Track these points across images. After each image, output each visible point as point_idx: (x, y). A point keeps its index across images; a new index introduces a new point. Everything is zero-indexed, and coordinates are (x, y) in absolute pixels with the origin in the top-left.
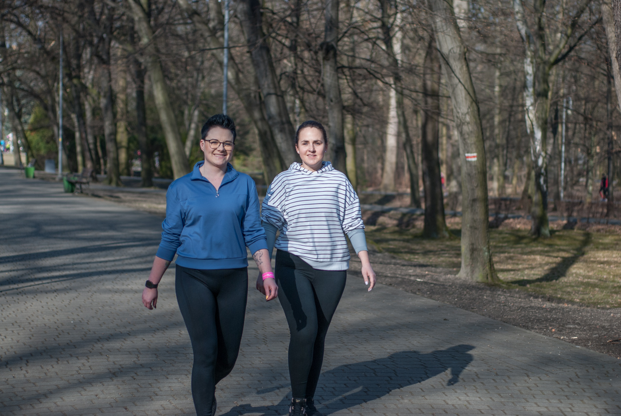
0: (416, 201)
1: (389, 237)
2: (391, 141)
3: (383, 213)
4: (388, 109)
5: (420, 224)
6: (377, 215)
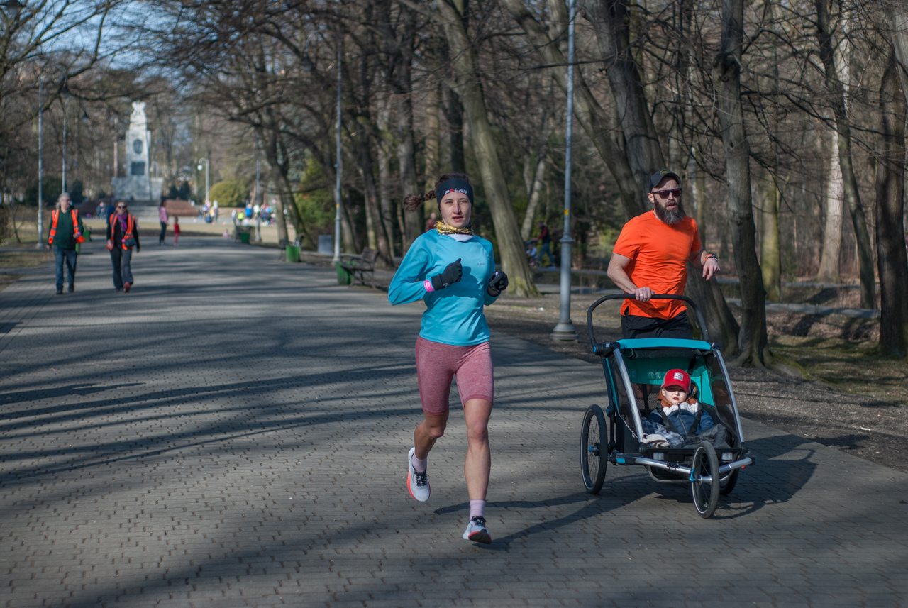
0: (869, 298)
1: (825, 354)
2: (834, 208)
3: (818, 317)
4: (829, 159)
5: (876, 335)
6: (810, 320)
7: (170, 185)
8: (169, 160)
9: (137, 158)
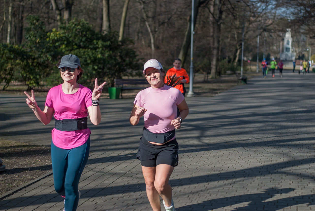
7: (298, 55)
8: (298, 47)
9: (288, 46)
